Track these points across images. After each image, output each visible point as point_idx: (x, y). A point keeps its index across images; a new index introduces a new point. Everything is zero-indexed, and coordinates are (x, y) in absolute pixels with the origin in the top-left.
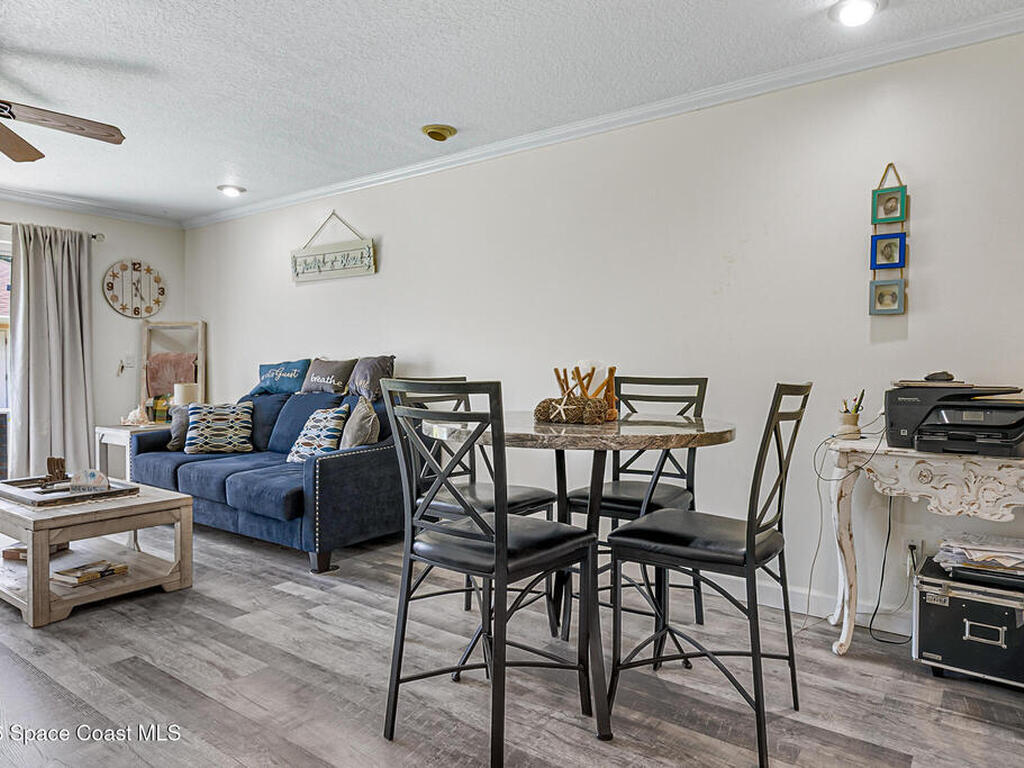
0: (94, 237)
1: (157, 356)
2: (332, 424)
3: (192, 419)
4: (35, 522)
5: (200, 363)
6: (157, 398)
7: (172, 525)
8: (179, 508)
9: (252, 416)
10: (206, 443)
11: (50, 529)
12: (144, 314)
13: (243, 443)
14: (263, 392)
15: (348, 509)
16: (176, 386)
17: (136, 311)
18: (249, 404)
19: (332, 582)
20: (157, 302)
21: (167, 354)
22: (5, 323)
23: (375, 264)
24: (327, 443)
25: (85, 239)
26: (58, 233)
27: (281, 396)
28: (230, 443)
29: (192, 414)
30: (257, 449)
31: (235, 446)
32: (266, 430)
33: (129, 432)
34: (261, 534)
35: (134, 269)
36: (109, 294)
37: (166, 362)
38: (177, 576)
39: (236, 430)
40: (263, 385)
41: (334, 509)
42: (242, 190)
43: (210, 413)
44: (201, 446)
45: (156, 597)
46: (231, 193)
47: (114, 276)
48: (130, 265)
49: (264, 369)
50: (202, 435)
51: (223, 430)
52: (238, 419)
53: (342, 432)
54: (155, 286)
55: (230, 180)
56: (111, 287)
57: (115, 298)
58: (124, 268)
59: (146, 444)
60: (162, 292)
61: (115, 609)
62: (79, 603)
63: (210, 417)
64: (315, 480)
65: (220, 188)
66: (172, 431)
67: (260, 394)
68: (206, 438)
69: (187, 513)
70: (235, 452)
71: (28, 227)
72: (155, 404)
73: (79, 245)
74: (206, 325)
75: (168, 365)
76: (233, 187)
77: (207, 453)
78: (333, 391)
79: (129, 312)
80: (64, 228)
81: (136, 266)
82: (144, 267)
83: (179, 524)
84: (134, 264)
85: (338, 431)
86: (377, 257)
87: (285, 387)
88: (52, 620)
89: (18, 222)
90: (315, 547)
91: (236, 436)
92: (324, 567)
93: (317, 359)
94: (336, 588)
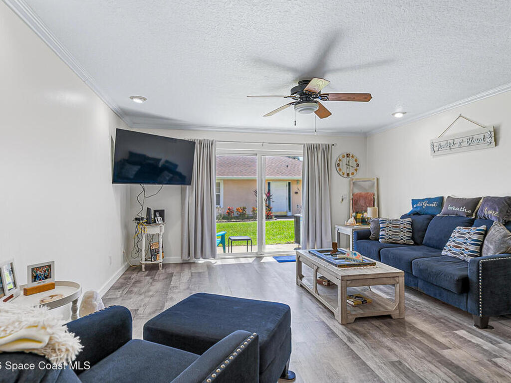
0: (333, 145)
1: (357, 194)
2: (475, 237)
3: (381, 226)
4: (342, 276)
5: (376, 197)
6: (357, 213)
7: (393, 285)
8: (398, 277)
9: (412, 225)
10: (390, 238)
11: (347, 280)
12: (351, 176)
13: (409, 240)
14: (415, 214)
15: (500, 292)
16: (368, 208)
17: (348, 175)
18: (409, 219)
19: (499, 340)
20: (356, 170)
21: (361, 193)
22: (299, 179)
23: (495, 141)
24: (473, 248)
25: (330, 146)
26: (321, 145)
27: (428, 216)
28: (402, 239)
29: (381, 223)
30: (416, 244)
31: (404, 241)
32: (420, 234)
33: (351, 229)
34: (435, 294)
35: (347, 157)
36: (338, 168)
37: (361, 196)
38: (397, 312)
39: (405, 233)
40: (415, 210)
41: (491, 292)
42: (404, 113)
43: (390, 223)
44: (387, 240)
45: (389, 320)
46: (399, 115)
47: (340, 160)
48: (346, 155)
49: (414, 202)
50: (387, 234)
51: (398, 232)
52: (405, 227)
53: (483, 242)
54: (355, 163)
55: (399, 110)
56: (339, 165)
57: (340, 170)
58: (344, 157)
59: (361, 236)
60: (358, 165)
61: (372, 323)
62: (358, 317)
63: (391, 225)
64: (479, 273)
65: (393, 114)
66: (371, 231)
67: (414, 214)
68: (390, 235)
69: (402, 280)
70: (404, 244)
71: (309, 144)
72: (357, 216)
73: (328, 148)
74: (378, 179)
75: (362, 198)
76: (399, 112)
77: (390, 243)
78: (465, 216)
79: (345, 176)
80: (323, 143)
81: (348, 155)
82: (351, 155)
83: (398, 285)
84: (347, 154)
85: (480, 241)
86: (497, 136)
87: (430, 211)
88: (348, 322)
89: (305, 143)
90: (479, 313)
91: (404, 236)
92: (484, 325)
93: (449, 197)
94: (501, 344)
